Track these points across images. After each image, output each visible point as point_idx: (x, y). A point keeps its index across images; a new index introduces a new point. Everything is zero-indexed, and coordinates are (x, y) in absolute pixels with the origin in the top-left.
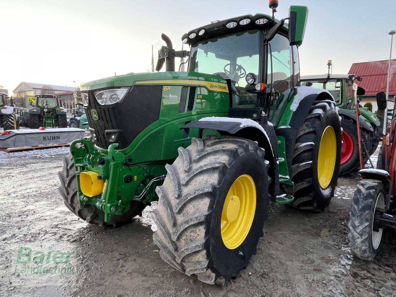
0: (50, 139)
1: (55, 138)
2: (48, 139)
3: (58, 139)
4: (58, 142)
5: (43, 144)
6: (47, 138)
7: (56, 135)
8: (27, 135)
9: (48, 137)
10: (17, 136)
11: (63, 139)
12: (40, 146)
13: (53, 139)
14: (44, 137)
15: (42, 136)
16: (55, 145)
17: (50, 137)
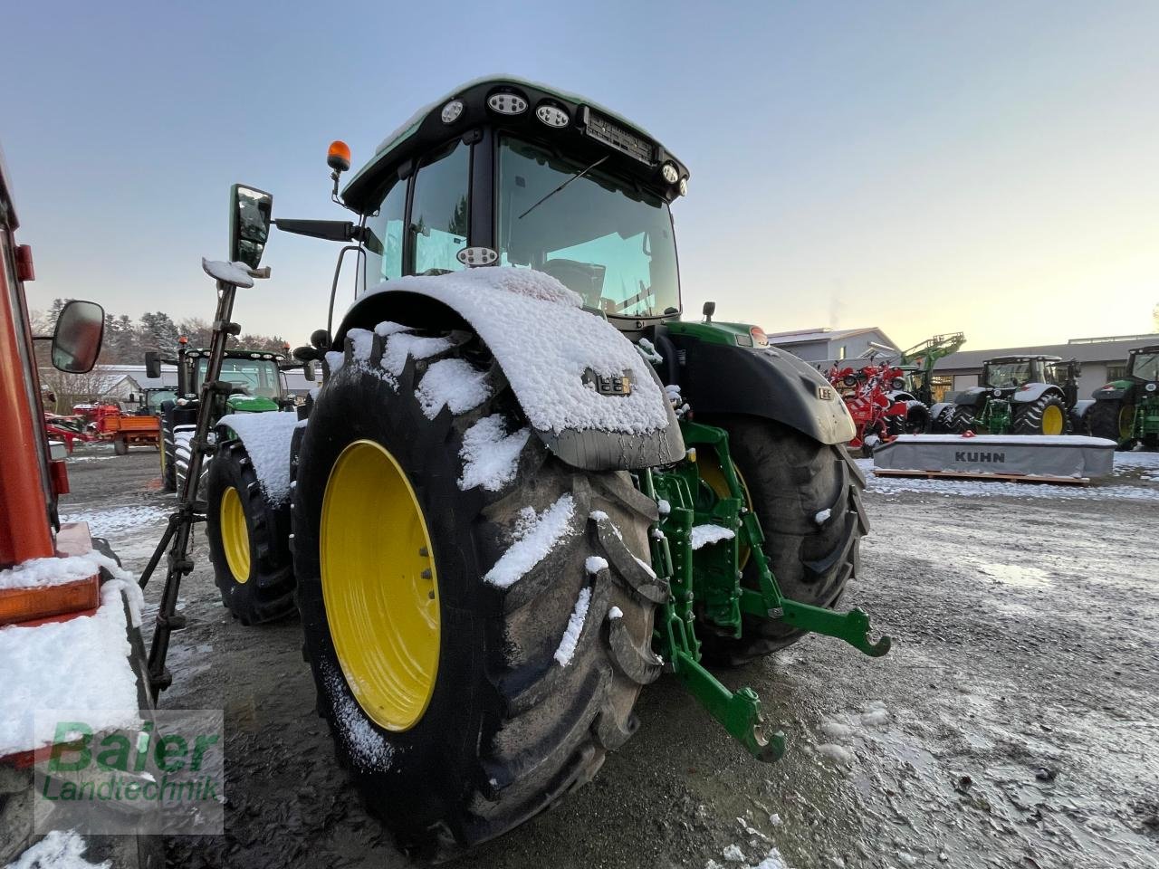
0: (976, 460)
1: (988, 458)
2: (970, 459)
3: (998, 461)
4: (995, 467)
5: (955, 469)
6: (965, 457)
7: (994, 450)
8: (918, 447)
9: (969, 454)
10: (898, 446)
11: (1013, 462)
12: (945, 472)
13: (982, 460)
14: (957, 453)
15: (952, 451)
16: (987, 474)
17: (976, 454)
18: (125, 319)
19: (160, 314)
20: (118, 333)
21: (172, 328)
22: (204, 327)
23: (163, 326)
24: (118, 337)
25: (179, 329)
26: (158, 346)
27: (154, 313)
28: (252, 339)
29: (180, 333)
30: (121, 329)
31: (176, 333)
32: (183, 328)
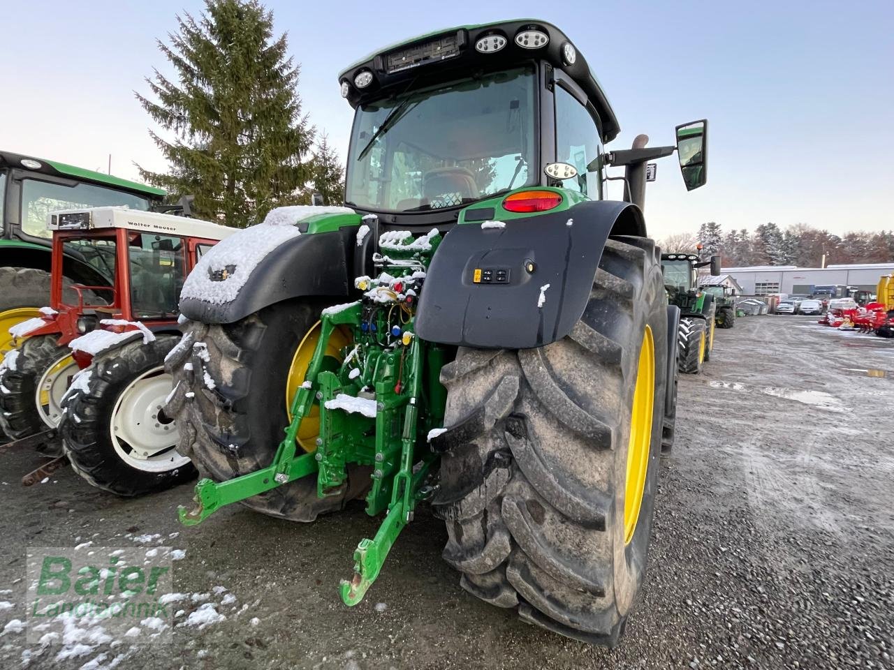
18: (744, 232)
19: (770, 224)
20: (737, 244)
21: (778, 235)
22: (806, 231)
23: (771, 235)
24: (737, 246)
25: (783, 236)
26: (765, 251)
27: (766, 224)
28: (856, 237)
29: (784, 239)
30: (740, 240)
31: (781, 238)
32: (788, 234)
